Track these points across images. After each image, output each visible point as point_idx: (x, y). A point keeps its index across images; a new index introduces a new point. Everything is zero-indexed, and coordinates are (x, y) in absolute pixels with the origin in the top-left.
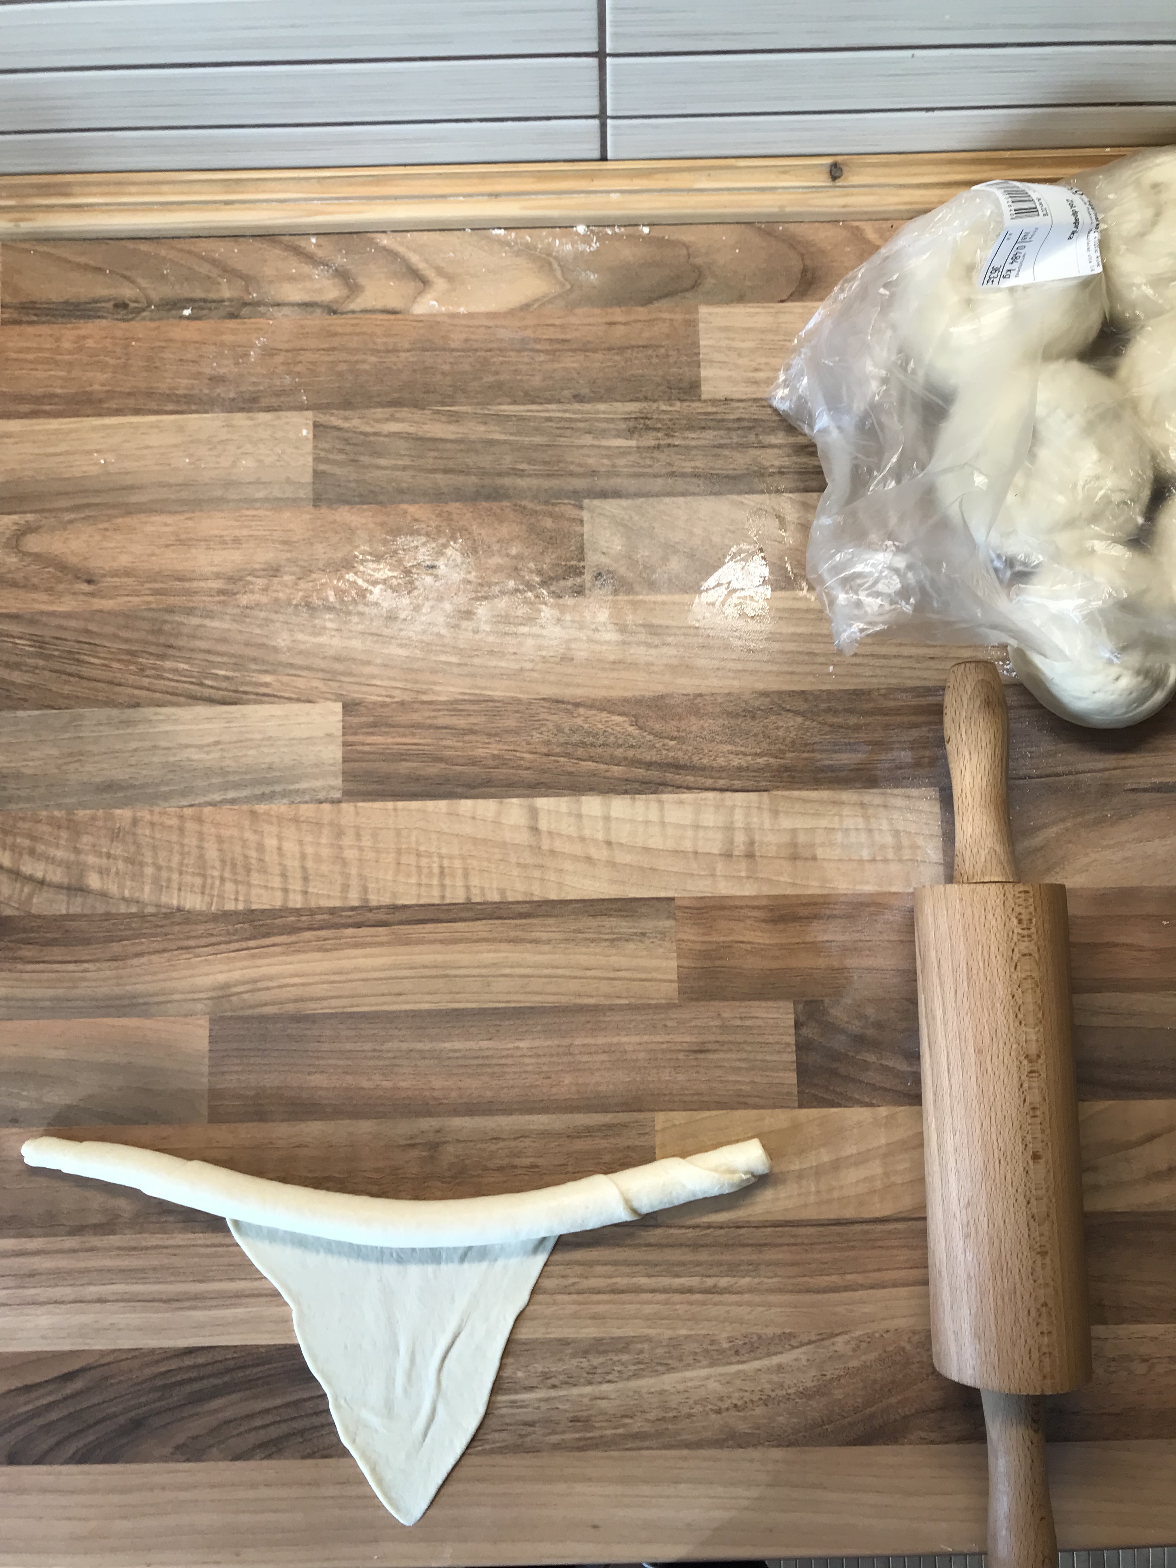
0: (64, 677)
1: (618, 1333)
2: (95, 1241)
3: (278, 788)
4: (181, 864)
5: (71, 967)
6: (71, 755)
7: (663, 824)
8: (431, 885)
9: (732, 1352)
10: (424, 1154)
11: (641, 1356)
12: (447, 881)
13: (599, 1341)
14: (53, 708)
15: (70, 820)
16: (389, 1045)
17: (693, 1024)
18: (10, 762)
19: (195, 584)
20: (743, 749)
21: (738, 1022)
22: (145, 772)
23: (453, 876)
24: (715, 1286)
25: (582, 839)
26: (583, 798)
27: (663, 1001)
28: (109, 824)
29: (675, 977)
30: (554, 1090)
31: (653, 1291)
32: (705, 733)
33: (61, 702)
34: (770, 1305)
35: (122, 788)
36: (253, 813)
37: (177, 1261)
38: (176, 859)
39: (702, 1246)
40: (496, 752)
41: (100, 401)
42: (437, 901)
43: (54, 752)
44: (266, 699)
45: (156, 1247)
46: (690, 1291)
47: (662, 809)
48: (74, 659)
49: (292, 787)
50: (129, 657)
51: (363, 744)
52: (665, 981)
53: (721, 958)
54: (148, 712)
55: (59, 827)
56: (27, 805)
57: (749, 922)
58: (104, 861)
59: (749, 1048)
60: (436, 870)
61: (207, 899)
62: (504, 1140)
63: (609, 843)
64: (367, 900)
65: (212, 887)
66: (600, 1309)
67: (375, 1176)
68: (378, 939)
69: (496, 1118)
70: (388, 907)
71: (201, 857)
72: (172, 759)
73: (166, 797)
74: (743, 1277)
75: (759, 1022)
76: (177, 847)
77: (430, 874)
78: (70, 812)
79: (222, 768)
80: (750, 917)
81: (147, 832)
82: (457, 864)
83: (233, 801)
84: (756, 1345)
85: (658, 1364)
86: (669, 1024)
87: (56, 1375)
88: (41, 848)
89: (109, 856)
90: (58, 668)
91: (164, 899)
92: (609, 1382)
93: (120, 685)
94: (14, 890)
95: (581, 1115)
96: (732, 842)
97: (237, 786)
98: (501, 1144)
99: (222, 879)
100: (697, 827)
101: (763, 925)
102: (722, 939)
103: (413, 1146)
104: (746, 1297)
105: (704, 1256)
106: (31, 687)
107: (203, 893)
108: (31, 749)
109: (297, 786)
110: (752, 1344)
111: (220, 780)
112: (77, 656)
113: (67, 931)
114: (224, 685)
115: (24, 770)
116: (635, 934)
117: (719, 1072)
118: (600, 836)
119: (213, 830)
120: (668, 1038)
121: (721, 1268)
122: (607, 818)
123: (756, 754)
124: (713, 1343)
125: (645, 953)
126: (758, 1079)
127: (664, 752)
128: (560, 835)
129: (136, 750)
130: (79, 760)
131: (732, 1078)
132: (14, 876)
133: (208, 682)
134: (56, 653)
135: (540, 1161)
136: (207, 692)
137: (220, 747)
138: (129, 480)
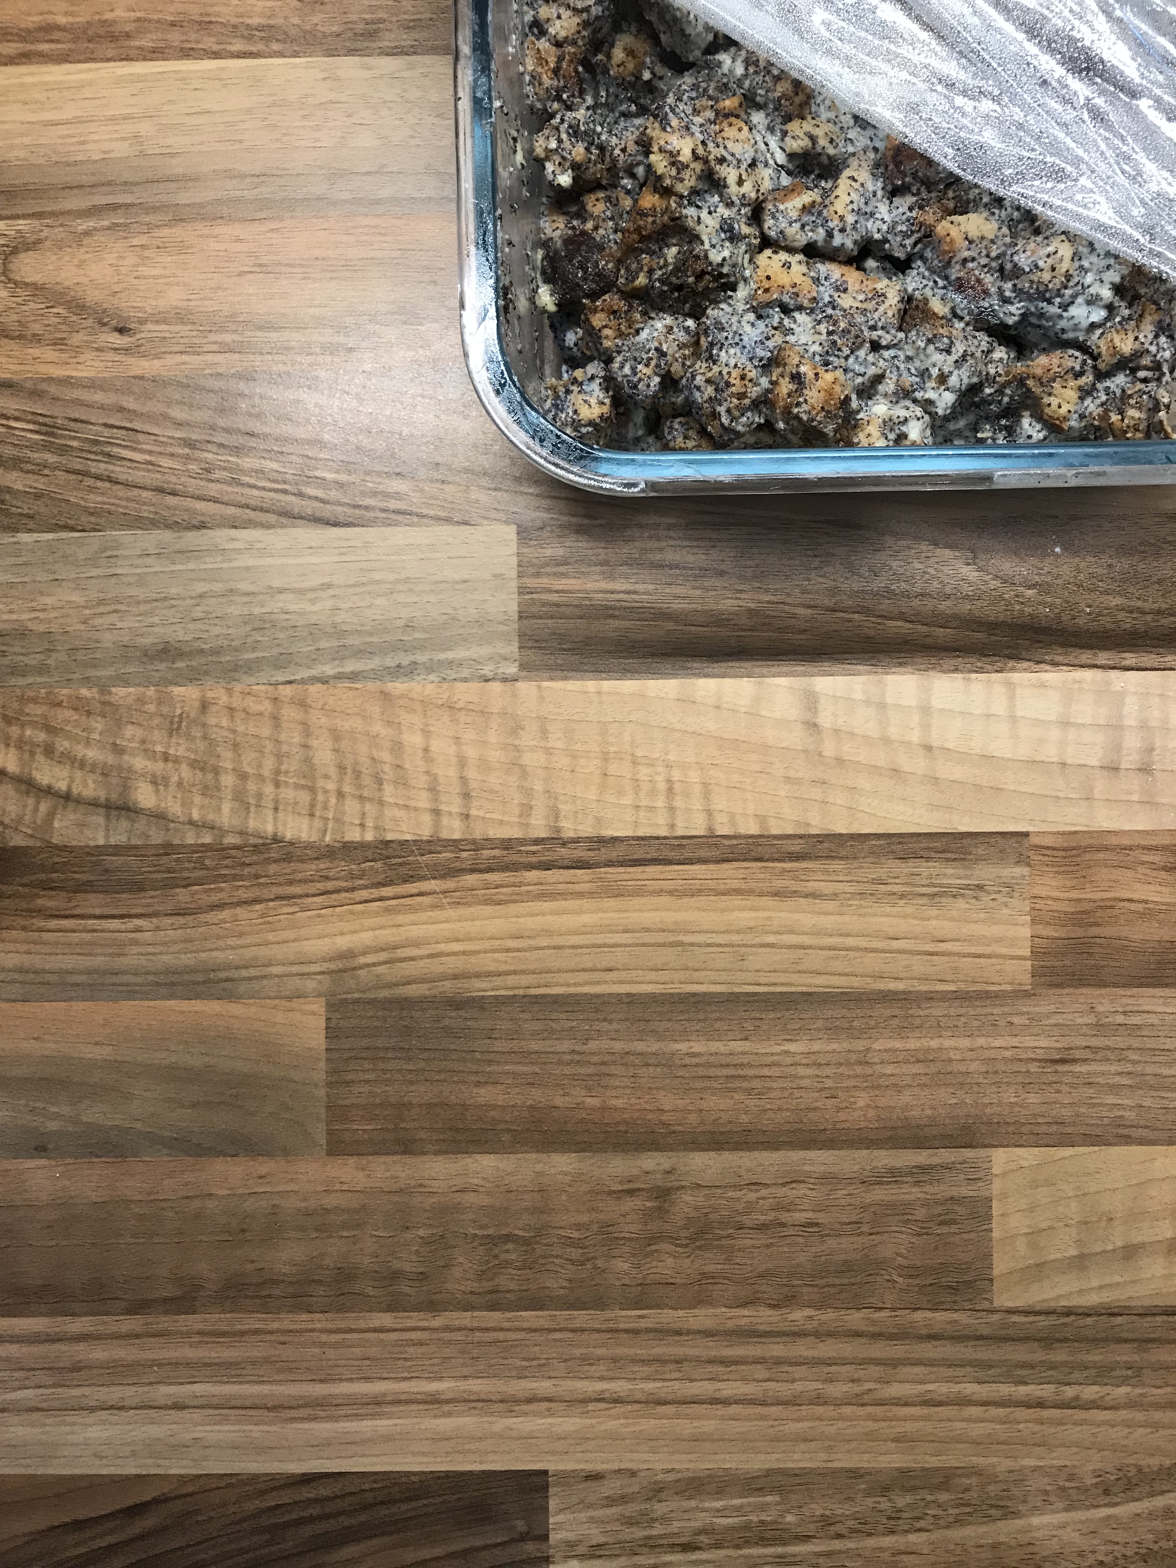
0: (89, 482)
1: (933, 1462)
2: (165, 1322)
3: (421, 658)
4: (278, 772)
5: (115, 924)
6: (101, 602)
7: (1013, 720)
8: (652, 809)
9: (1100, 1491)
10: (649, 1204)
11: (966, 1496)
12: (678, 803)
13: (904, 1472)
14: (73, 529)
15: (104, 703)
16: (593, 1045)
17: (1052, 1021)
18: (11, 612)
19: (286, 335)
20: (1139, 604)
21: (1120, 1019)
22: (217, 630)
23: (687, 795)
24: (1077, 1398)
25: (886, 741)
26: (889, 677)
27: (1008, 988)
28: (165, 710)
29: (1027, 952)
30: (842, 1116)
31: (985, 1404)
32: (1082, 577)
33: (85, 519)
34: (1156, 1426)
35: (181, 655)
36: (385, 696)
37: (289, 1353)
38: (269, 764)
39: (1059, 1341)
40: (752, 605)
41: (128, 36)
42: (663, 832)
43: (77, 598)
44: (400, 518)
45: (256, 1332)
46: (1041, 1404)
47: (1012, 697)
48: (103, 453)
49: (442, 656)
50: (187, 451)
51: (550, 591)
52: (1013, 958)
53: (1098, 925)
54: (221, 536)
55: (89, 713)
56: (40, 680)
57: (1141, 869)
58: (159, 767)
59: (1135, 1057)
60: (662, 786)
61: (318, 823)
62: (766, 1185)
63: (929, 748)
64: (558, 830)
65: (325, 808)
66: (909, 1427)
67: (575, 1235)
68: (577, 888)
69: (756, 1154)
70: (589, 839)
71: (307, 760)
72: (257, 611)
73: (250, 668)
74: (1118, 1386)
75: (1154, 1019)
76: (269, 746)
77: (653, 792)
78: (104, 689)
79: (334, 625)
80: (1143, 863)
81: (224, 723)
82: (694, 776)
83: (353, 677)
84: (1134, 1481)
85: (992, 1506)
86: (1016, 1020)
87: (118, 1507)
88: (62, 744)
89: (166, 757)
90: (78, 467)
91: (252, 824)
92: (920, 1530)
93: (174, 493)
94: (25, 806)
95: (883, 1153)
96: (1118, 747)
97: (358, 653)
98: (764, 1192)
99: (340, 795)
100: (1065, 724)
101: (1163, 874)
102: (1100, 895)
103: (631, 1192)
104: (1124, 1414)
105: (1060, 1355)
106: (38, 496)
107: (312, 815)
108: (41, 593)
109: (450, 655)
110: (1129, 1479)
111: (335, 643)
112: (107, 449)
113: (107, 871)
114: (334, 495)
115: (30, 625)
116: (967, 887)
117: (1090, 1091)
118: (915, 737)
119: (323, 720)
120: (1015, 1041)
121: (1086, 1373)
122: (926, 710)
123: (1159, 612)
124: (1071, 1477)
125: (982, 916)
126: (1147, 1102)
127: (1017, 607)
128: (852, 734)
129: (201, 596)
130: (115, 611)
131: (1111, 1100)
132: (23, 787)
133: (310, 491)
134: (75, 444)
135: (821, 1218)
136: (310, 507)
137: (331, 592)
138: (177, 167)
